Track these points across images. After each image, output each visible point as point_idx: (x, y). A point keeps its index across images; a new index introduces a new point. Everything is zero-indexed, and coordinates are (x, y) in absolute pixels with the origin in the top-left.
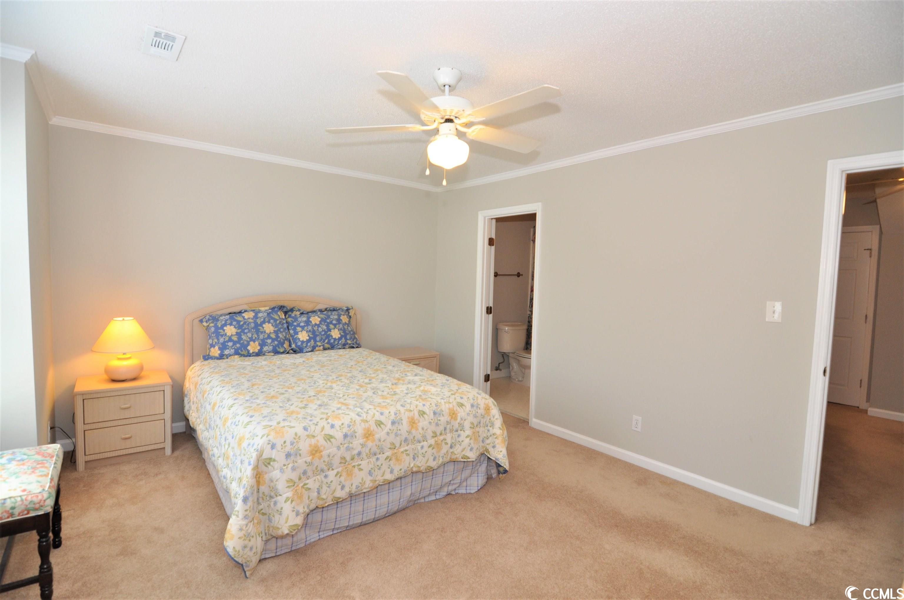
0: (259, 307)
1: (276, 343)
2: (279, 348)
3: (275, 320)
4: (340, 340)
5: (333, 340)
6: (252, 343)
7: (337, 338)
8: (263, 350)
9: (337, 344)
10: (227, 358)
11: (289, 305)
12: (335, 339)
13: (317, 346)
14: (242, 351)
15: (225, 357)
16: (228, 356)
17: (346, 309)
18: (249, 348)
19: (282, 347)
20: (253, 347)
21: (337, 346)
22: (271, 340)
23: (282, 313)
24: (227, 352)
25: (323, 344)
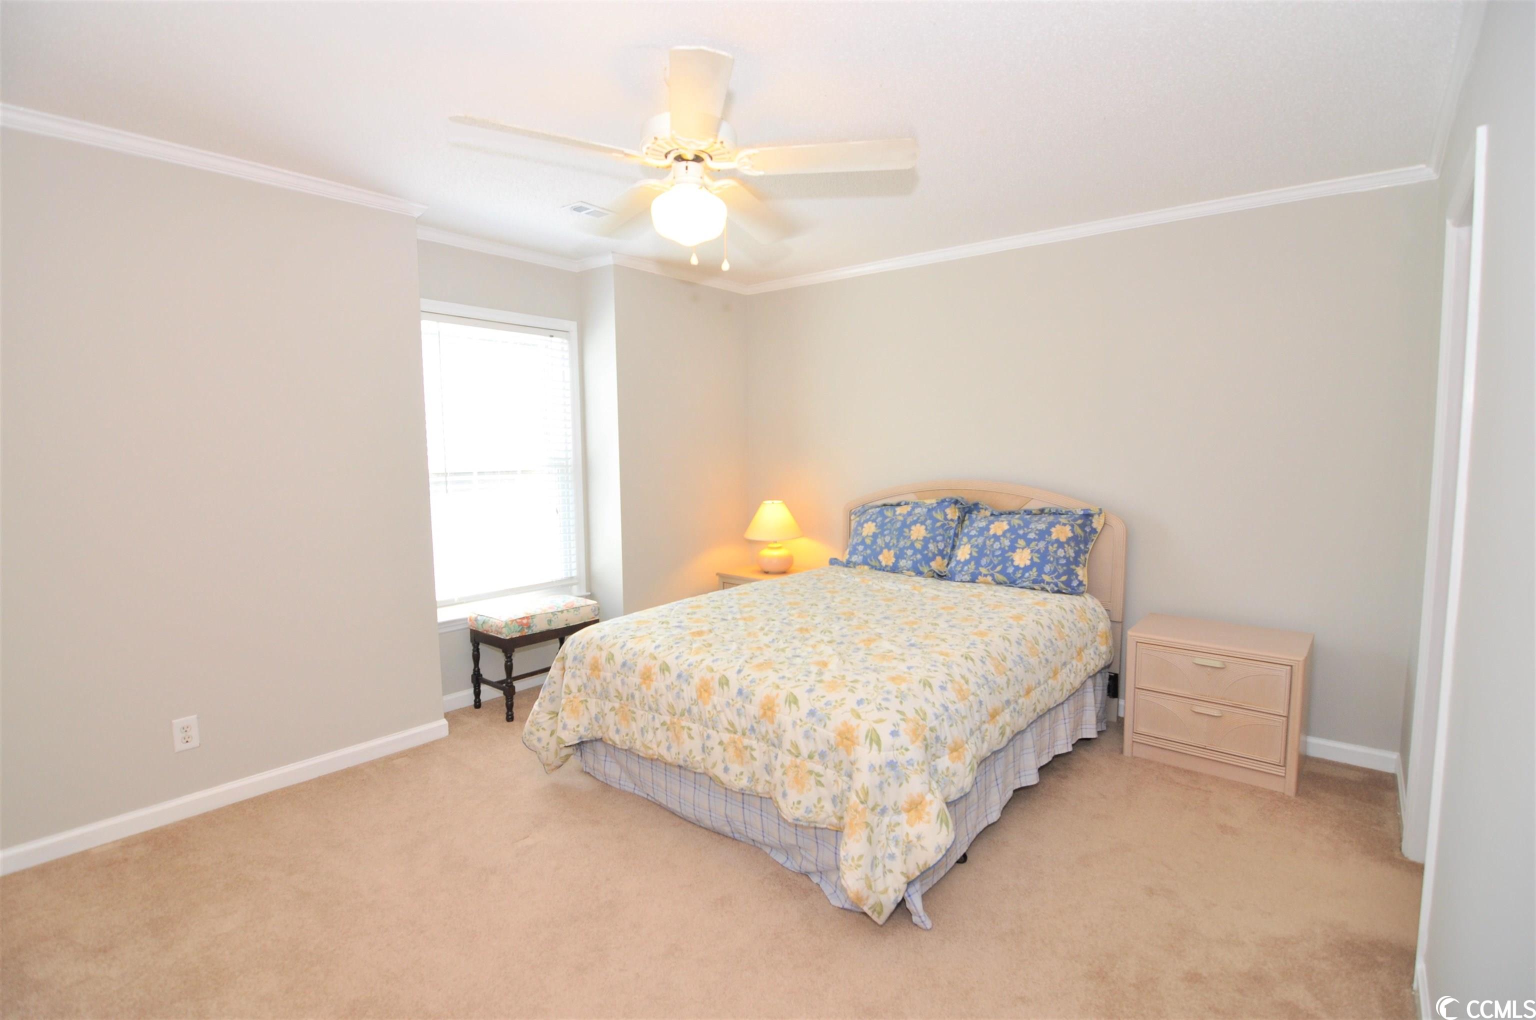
0: (925, 499)
1: (919, 556)
2: (922, 566)
3: (936, 521)
4: (1028, 571)
5: (1013, 568)
6: (885, 551)
7: (1022, 566)
8: (899, 565)
9: (1020, 578)
10: (855, 567)
11: (970, 498)
12: (1017, 568)
13: (980, 574)
14: (871, 560)
15: (851, 565)
16: (855, 564)
17: (1082, 513)
18: (881, 557)
19: (926, 566)
20: (887, 558)
21: (1020, 581)
22: (912, 551)
23: (957, 510)
24: (854, 558)
25: (992, 572)
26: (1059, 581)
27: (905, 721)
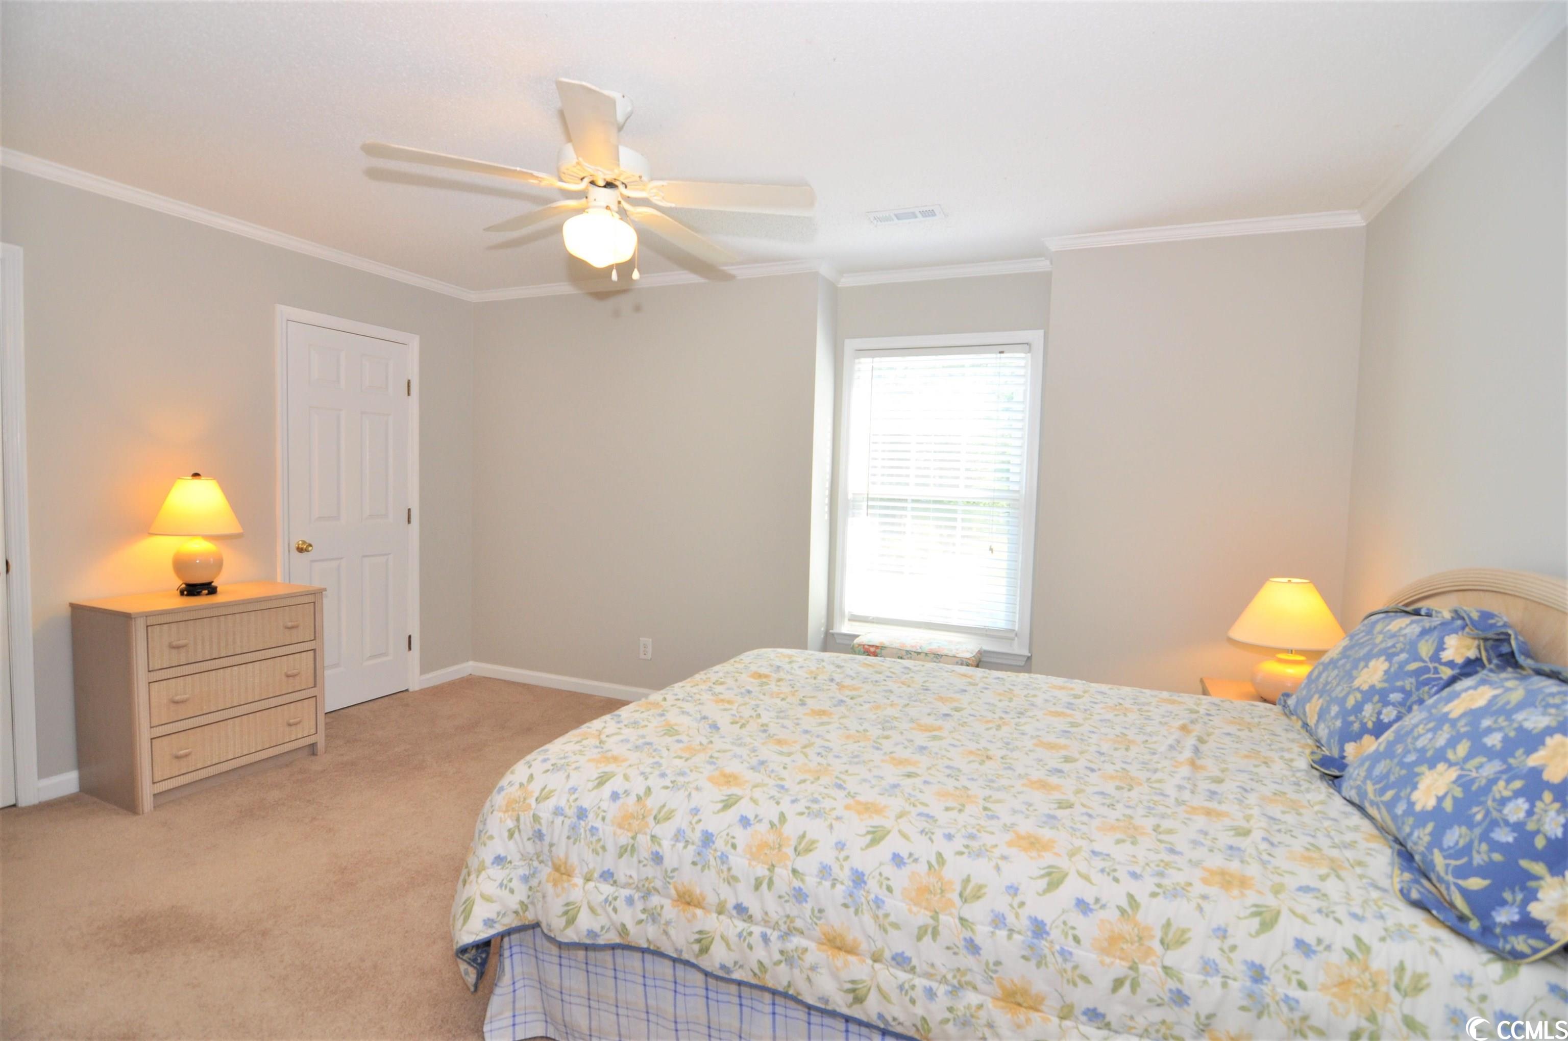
26: (1458, 887)
27: (772, 827)
